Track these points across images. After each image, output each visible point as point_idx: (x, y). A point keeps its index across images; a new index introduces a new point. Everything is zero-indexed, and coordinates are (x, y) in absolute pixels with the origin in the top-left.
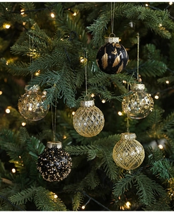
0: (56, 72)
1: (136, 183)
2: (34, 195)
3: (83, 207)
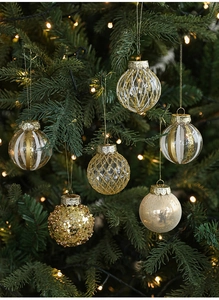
0: (60, 103)
1: (174, 255)
2: (32, 274)
3: (100, 288)
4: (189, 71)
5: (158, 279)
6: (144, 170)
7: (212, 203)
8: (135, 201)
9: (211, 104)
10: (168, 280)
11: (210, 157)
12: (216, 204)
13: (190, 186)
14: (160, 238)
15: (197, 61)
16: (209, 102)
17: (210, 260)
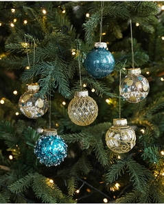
0: (50, 63)
1: (128, 169)
2: (32, 182)
3: (78, 191)
4: (140, 44)
5: (117, 185)
6: (109, 112)
7: (156, 134)
8: (103, 132)
9: (155, 66)
10: (125, 186)
11: (155, 103)
12: (158, 134)
13: (141, 123)
14: (119, 157)
15: (146, 40)
16: (153, 65)
17: (153, 172)
